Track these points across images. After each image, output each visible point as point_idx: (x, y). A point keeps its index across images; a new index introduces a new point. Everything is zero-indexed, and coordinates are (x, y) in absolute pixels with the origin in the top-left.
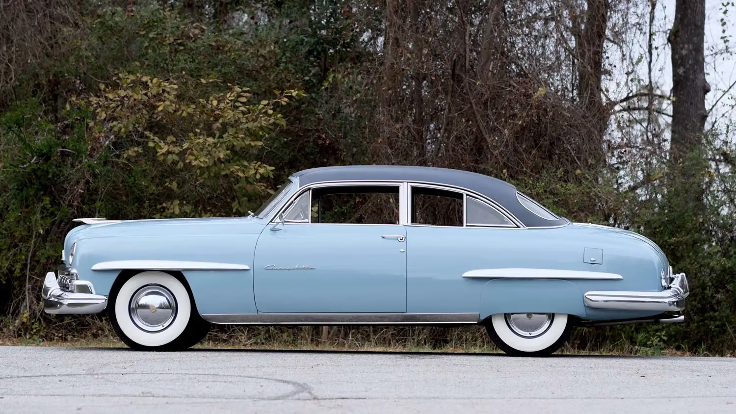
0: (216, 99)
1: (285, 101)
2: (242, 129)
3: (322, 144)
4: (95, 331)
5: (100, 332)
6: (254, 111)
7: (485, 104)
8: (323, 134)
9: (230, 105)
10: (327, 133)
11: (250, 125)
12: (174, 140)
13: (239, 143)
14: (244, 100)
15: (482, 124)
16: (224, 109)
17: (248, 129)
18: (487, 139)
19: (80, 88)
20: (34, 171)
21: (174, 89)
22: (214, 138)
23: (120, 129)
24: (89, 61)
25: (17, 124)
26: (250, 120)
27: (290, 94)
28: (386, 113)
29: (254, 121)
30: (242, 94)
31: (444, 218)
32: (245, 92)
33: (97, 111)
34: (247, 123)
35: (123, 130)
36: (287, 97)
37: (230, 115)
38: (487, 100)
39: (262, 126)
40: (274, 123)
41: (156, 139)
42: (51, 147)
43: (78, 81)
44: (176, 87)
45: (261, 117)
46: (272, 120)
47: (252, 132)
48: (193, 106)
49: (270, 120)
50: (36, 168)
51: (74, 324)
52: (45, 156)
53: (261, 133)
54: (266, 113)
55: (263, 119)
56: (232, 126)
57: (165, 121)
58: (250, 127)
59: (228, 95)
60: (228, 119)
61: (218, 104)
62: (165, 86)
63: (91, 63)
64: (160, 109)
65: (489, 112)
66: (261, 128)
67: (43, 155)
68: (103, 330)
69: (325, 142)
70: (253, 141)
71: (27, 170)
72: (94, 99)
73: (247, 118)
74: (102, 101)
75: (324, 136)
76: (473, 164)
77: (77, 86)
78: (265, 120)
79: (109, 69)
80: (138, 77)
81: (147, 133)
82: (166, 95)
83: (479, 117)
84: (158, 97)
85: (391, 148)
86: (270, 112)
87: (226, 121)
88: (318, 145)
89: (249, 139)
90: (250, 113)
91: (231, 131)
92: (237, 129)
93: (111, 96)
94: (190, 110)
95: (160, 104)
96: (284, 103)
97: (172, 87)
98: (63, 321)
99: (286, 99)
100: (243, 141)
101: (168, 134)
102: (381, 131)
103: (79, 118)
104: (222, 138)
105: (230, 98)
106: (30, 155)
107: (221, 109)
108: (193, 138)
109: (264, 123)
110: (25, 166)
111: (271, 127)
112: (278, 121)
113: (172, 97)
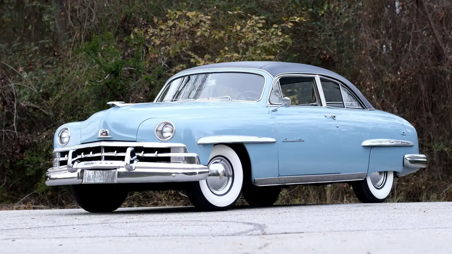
0: (240, 25)
1: (290, 25)
2: (259, 47)
3: (324, 58)
4: (156, 201)
5: (159, 202)
6: (268, 34)
7: (441, 22)
8: (324, 51)
9: (250, 29)
10: (328, 50)
11: (265, 44)
12: (210, 57)
13: (257, 57)
14: (261, 25)
15: (439, 38)
16: (245, 32)
17: (264, 47)
18: (443, 48)
19: (143, 24)
20: (107, 84)
21: (208, 19)
22: (239, 54)
23: (169, 51)
24: (150, 3)
25: (94, 50)
26: (265, 40)
27: (294, 20)
28: (367, 32)
29: (268, 40)
30: (259, 21)
31: (414, 109)
32: (262, 19)
33: (152, 39)
34: (262, 42)
35: (171, 52)
36: (292, 22)
37: (250, 37)
38: (443, 19)
39: (274, 44)
40: (283, 42)
41: (196, 57)
42: (118, 66)
43: (142, 19)
44: (209, 17)
45: (273, 38)
46: (281, 40)
47: (267, 49)
48: (223, 32)
49: (279, 40)
50: (108, 82)
51: (141, 197)
52: (115, 73)
53: (274, 50)
54: (277, 34)
55: (275, 39)
56: (252, 45)
57: (202, 43)
58: (265, 45)
59: (248, 22)
60: (249, 40)
61: (241, 29)
62: (202, 17)
63: (150, 5)
64: (199, 34)
65: (445, 28)
66: (273, 46)
67: (113, 72)
68: (161, 200)
69: (326, 57)
70: (267, 55)
71: (102, 84)
72: (151, 30)
73: (262, 39)
74: (157, 31)
75: (325, 52)
76: (434, 67)
77: (141, 22)
78: (276, 40)
79: (164, 8)
80: (183, 12)
81: (190, 53)
82: (202, 24)
83: (436, 32)
84: (197, 25)
85: (372, 58)
86: (280, 34)
87: (248, 40)
88: (321, 59)
89: (265, 54)
90: (264, 34)
91: (251, 49)
92: (255, 47)
93: (163, 27)
94: (221, 35)
95: (198, 30)
96: (289, 27)
97: (206, 18)
98: (133, 195)
99: (291, 24)
100: (260, 56)
101: (205, 54)
102: (364, 45)
103: (136, 43)
104: (245, 54)
105: (250, 24)
106: (105, 73)
107: (243, 32)
108: (223, 54)
109: (275, 42)
110: (101, 81)
111: (281, 45)
112: (286, 41)
113: (206, 26)
